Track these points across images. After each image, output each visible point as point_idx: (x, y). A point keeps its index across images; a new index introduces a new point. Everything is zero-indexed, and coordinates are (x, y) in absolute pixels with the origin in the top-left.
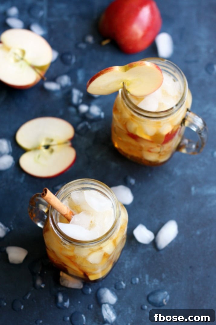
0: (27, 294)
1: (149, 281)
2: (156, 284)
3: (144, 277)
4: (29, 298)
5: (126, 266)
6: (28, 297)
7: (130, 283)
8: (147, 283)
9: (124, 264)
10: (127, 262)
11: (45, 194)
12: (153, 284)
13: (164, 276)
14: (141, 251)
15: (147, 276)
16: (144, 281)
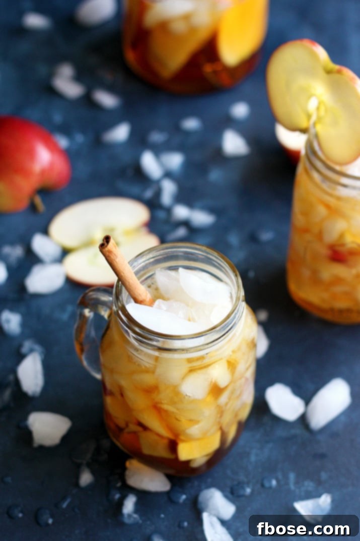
0: (64, 499)
1: (297, 483)
2: (310, 489)
3: (286, 477)
4: (68, 506)
5: (253, 458)
6: (65, 505)
7: (259, 486)
8: (292, 487)
9: (248, 454)
10: (254, 451)
11: (106, 244)
12: (303, 489)
13: (324, 476)
14: (280, 432)
15: (292, 476)
16: (287, 484)
